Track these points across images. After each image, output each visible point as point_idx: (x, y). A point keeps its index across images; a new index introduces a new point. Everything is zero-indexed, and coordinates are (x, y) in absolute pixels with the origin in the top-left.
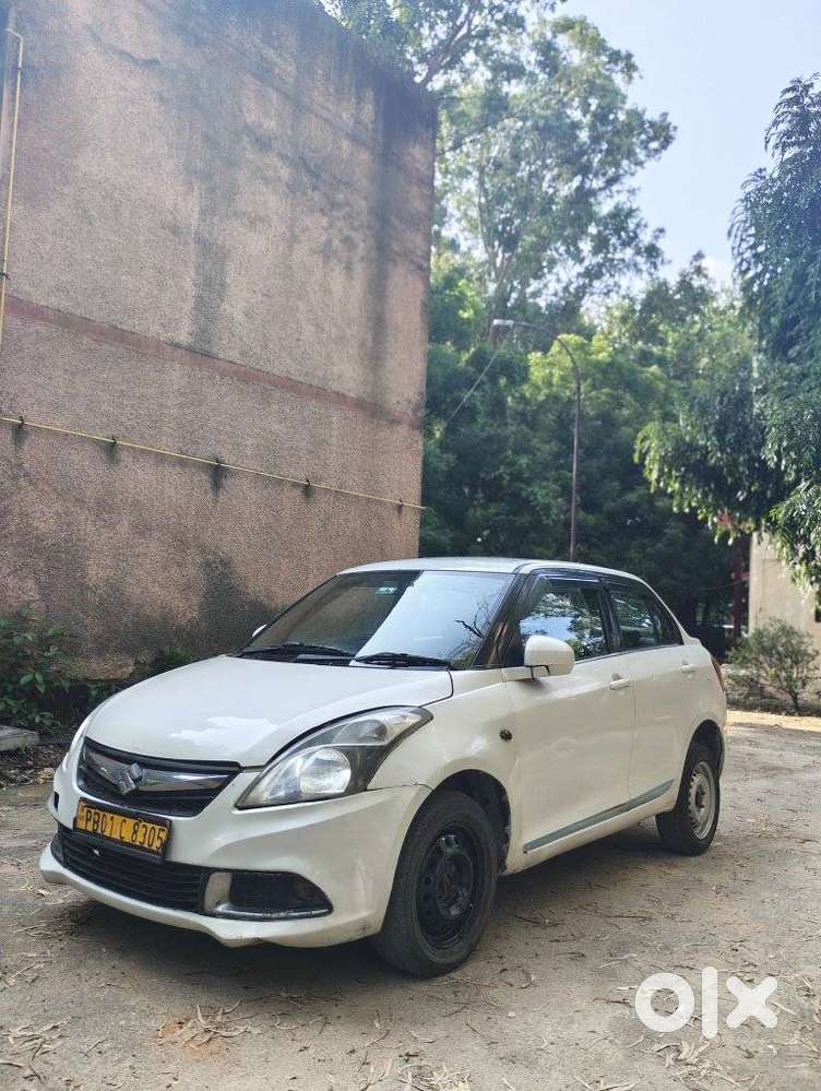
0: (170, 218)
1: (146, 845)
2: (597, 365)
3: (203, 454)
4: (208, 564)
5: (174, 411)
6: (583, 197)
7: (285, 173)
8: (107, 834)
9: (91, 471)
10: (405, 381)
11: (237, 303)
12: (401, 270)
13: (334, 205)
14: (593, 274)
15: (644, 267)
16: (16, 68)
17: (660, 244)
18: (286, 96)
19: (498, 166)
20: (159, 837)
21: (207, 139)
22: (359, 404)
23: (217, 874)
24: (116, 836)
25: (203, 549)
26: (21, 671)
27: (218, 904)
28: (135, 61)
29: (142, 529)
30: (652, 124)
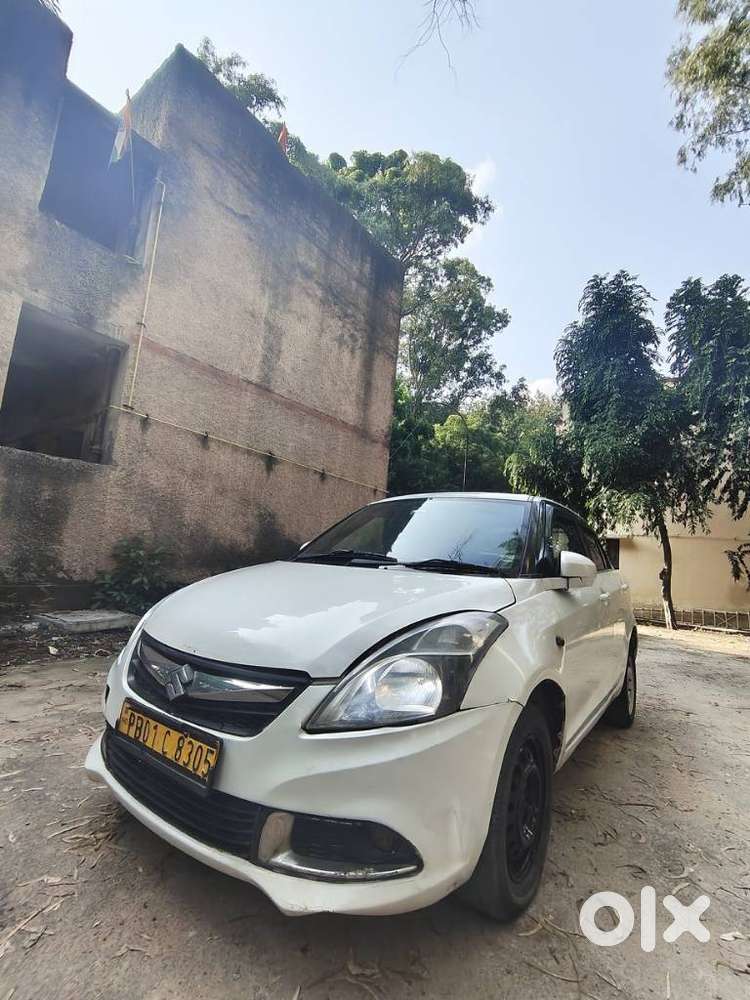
0: (251, 308)
1: (190, 768)
2: (471, 431)
3: (262, 449)
4: (261, 515)
5: (246, 421)
6: (462, 348)
7: (319, 293)
8: (149, 744)
9: (190, 452)
10: (381, 419)
11: (287, 362)
12: (381, 356)
13: (346, 316)
14: (467, 386)
15: (495, 384)
16: (159, 203)
17: (504, 372)
18: (323, 251)
19: (420, 330)
20: (207, 761)
21: (275, 266)
22: (355, 429)
23: (275, 815)
24: (158, 749)
25: (258, 506)
26: (134, 575)
27: (276, 852)
28: (235, 214)
29: (221, 491)
30: (499, 314)
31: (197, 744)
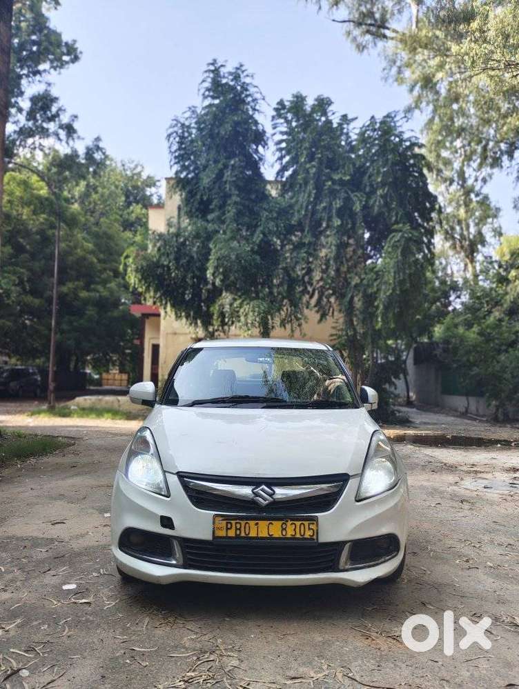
2: (38, 197)
8: (252, 535)
15: (64, 138)
17: (76, 126)
20: (310, 529)
24: (263, 535)
30: (66, 45)
31: (298, 523)
